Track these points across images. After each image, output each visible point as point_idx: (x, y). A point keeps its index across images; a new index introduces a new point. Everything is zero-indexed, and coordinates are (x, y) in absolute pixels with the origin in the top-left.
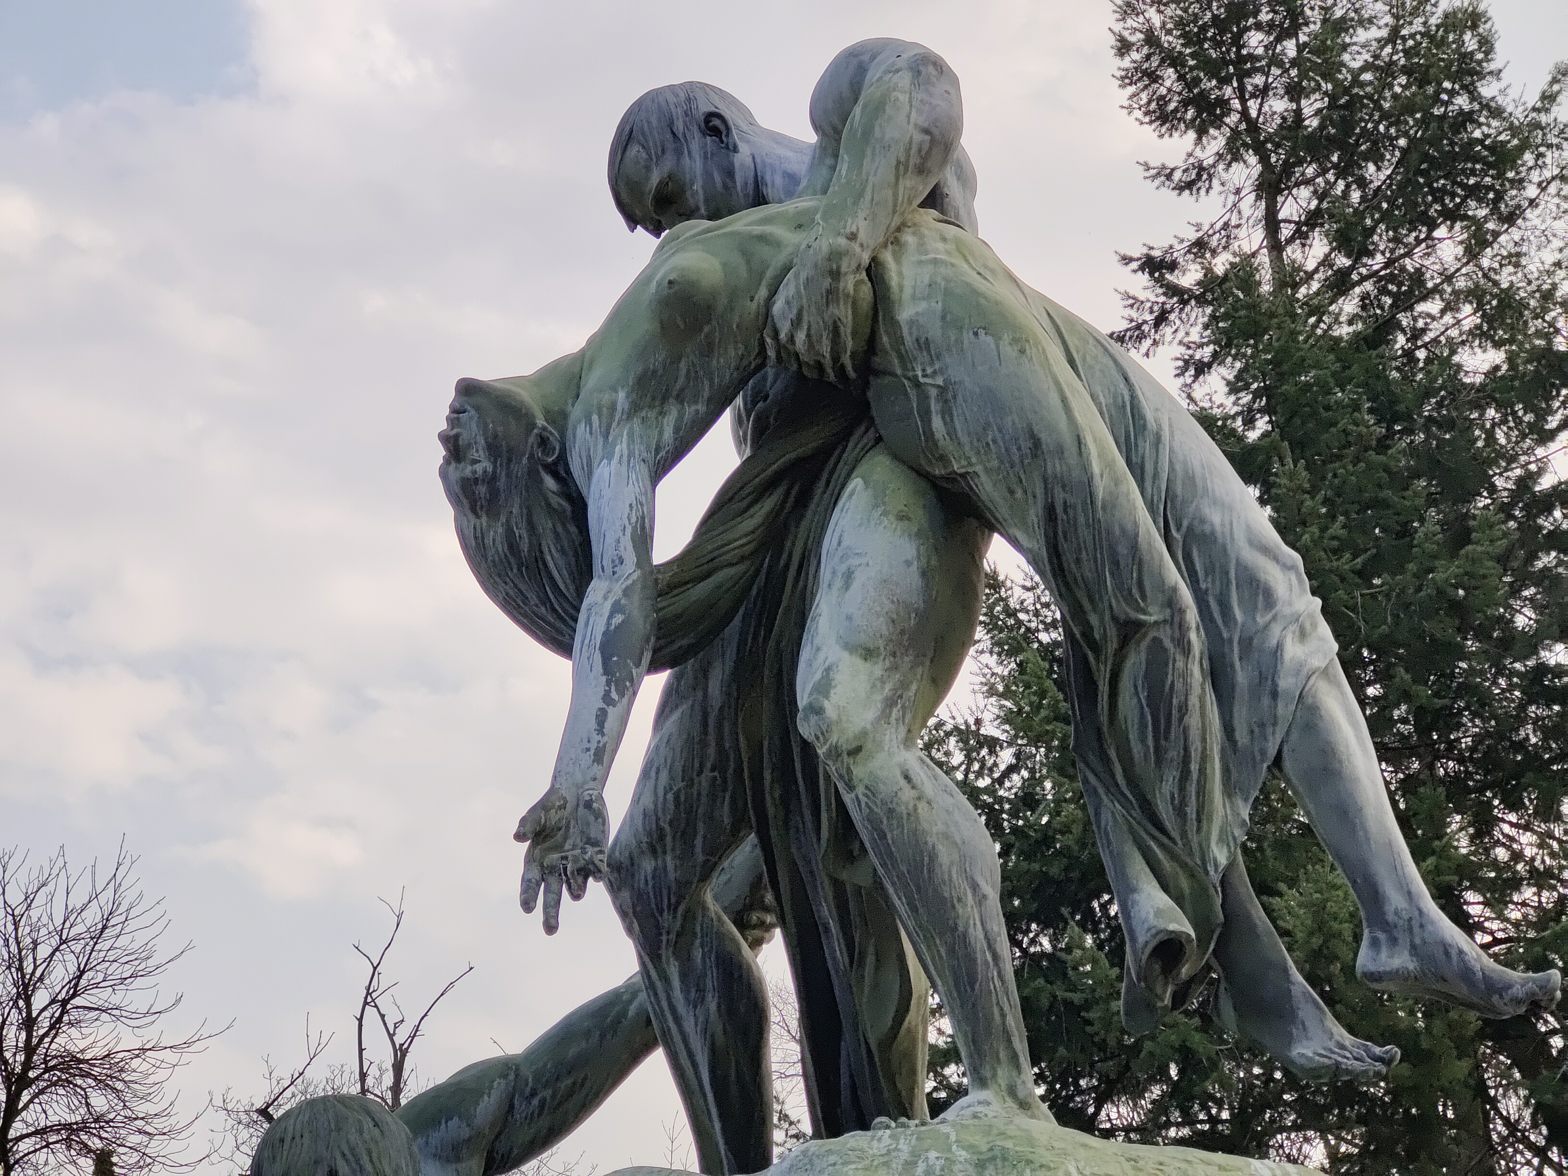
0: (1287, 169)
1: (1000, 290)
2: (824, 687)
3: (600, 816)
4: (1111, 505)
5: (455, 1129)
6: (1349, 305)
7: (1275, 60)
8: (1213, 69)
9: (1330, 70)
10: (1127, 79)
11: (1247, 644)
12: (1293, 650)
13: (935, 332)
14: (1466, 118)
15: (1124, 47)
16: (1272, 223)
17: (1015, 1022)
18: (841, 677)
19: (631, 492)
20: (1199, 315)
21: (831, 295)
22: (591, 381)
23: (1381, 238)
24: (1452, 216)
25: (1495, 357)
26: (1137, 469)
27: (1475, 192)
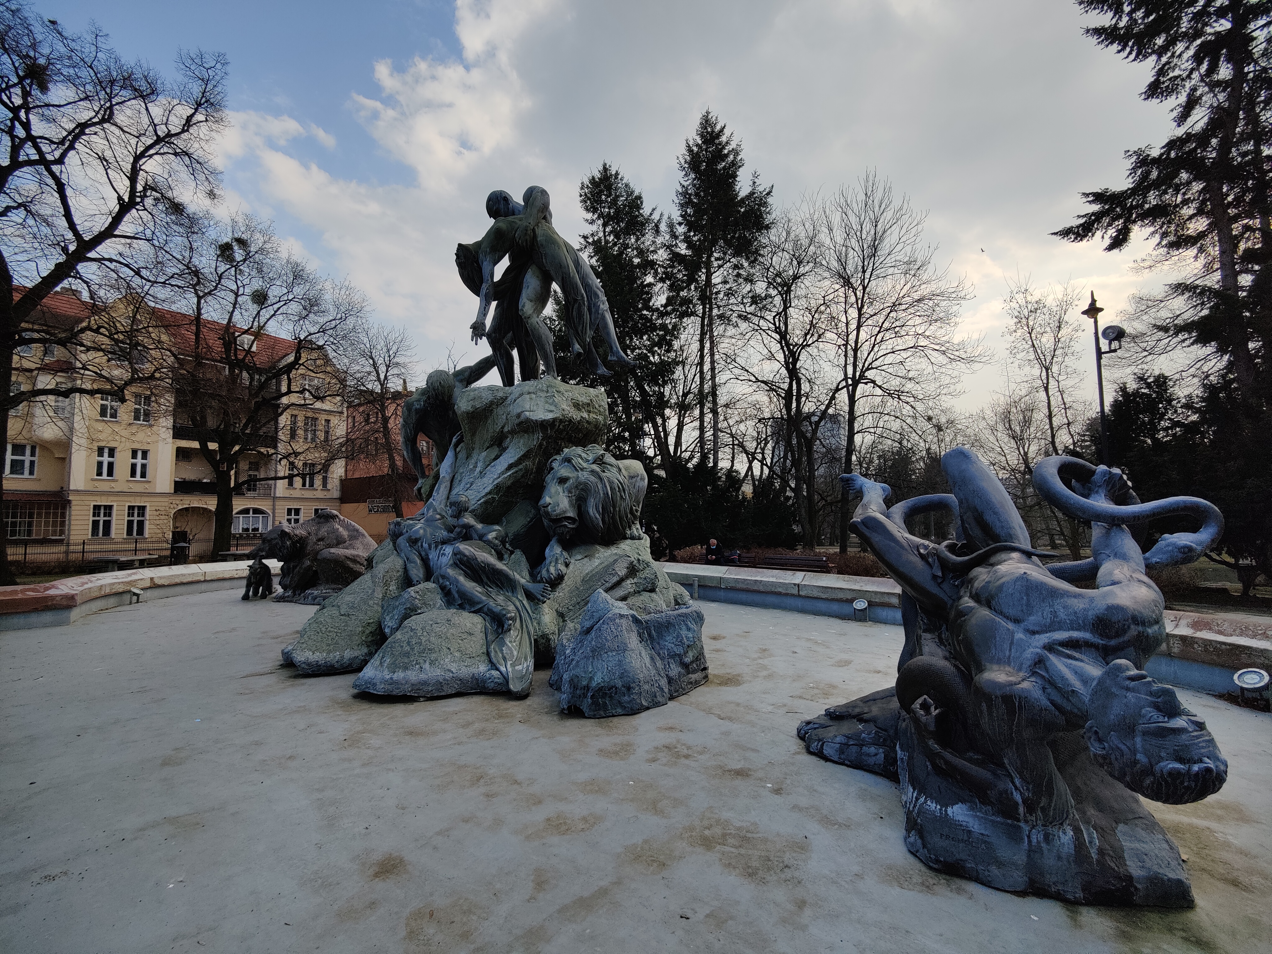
0: (608, 222)
1: (556, 236)
2: (524, 306)
3: (485, 326)
4: (573, 278)
5: (461, 377)
6: (616, 248)
7: (607, 201)
8: (596, 201)
9: (616, 204)
10: (581, 202)
11: (594, 304)
12: (601, 306)
13: (544, 243)
14: (637, 216)
15: (581, 196)
16: (604, 232)
17: (554, 365)
18: (526, 305)
19: (490, 268)
20: (592, 247)
21: (526, 234)
22: (483, 246)
23: (622, 236)
24: (634, 234)
25: (639, 260)
26: (578, 272)
27: (638, 230)
